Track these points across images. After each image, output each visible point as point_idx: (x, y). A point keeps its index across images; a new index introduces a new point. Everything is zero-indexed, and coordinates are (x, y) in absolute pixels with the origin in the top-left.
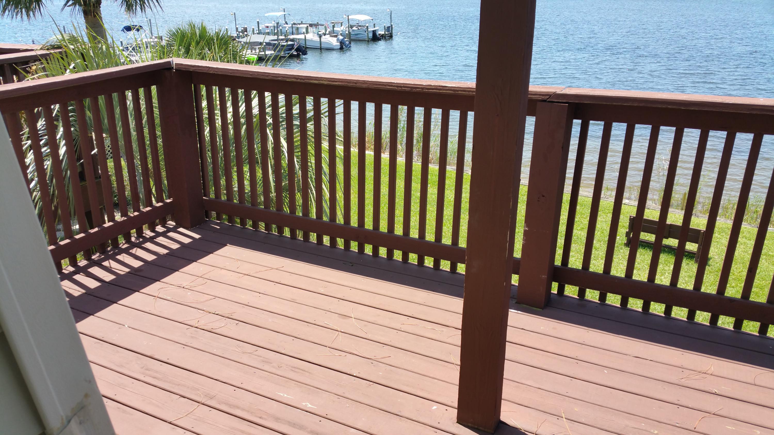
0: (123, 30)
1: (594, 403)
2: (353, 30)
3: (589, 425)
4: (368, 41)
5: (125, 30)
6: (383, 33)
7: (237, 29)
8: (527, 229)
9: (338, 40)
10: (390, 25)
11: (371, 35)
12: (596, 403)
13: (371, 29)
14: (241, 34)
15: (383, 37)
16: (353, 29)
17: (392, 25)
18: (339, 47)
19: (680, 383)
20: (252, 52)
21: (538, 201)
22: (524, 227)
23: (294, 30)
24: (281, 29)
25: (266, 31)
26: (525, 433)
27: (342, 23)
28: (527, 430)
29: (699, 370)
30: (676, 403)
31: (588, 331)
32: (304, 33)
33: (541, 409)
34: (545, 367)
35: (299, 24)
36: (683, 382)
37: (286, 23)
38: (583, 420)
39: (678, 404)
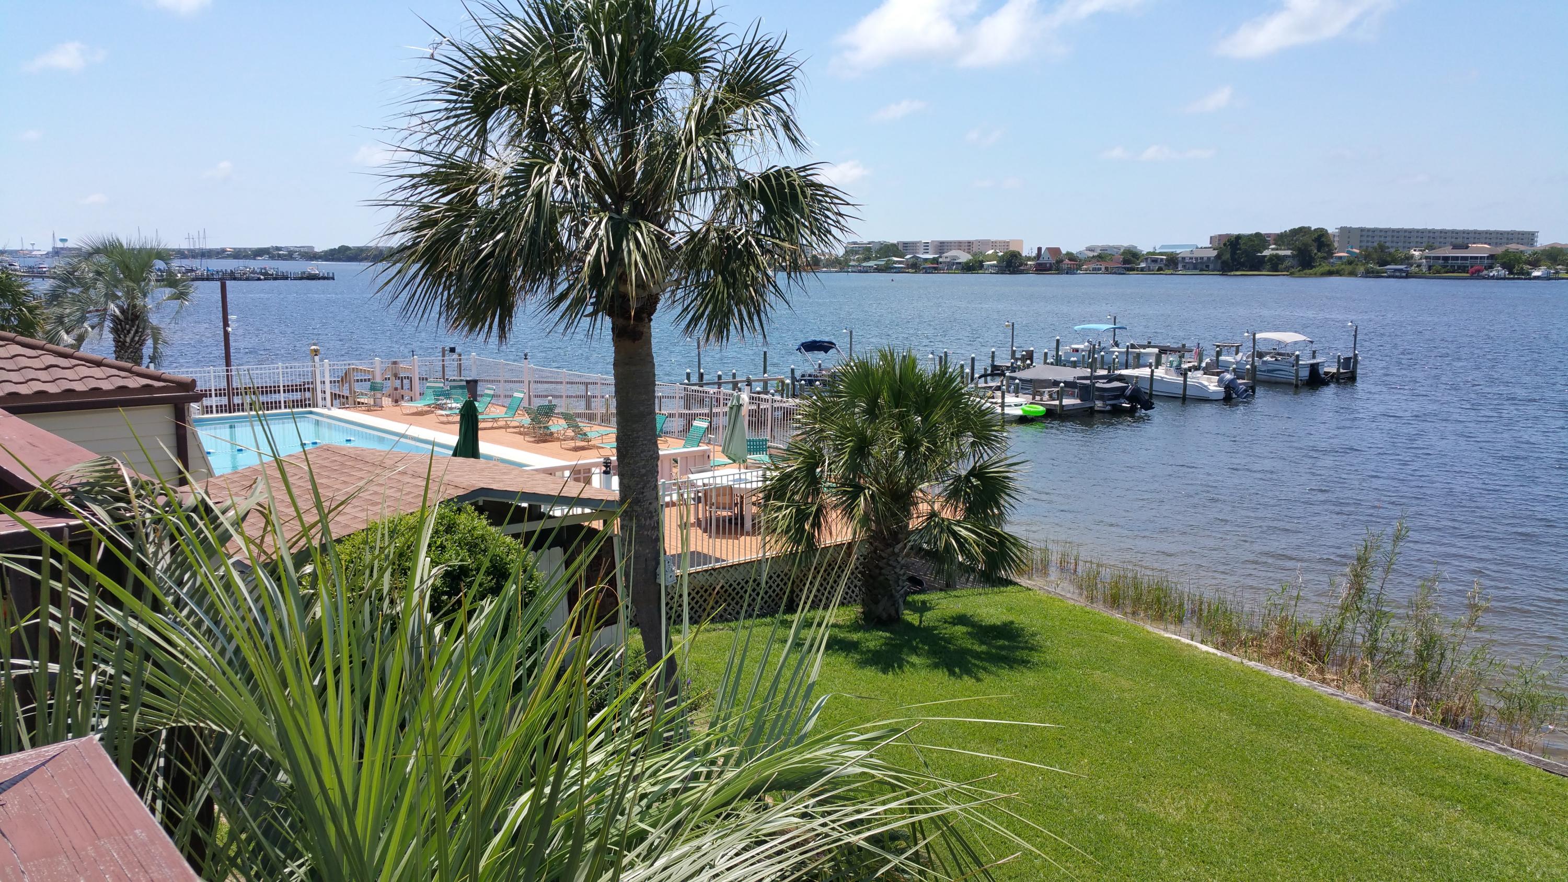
0: (799, 349)
2: (1265, 363)
4: (1297, 386)
5: (803, 350)
6: (1335, 371)
7: (1014, 352)
9: (1220, 382)
10: (1351, 355)
11: (1305, 374)
13: (1305, 361)
14: (1019, 363)
15: (1335, 378)
16: (1265, 359)
17: (1356, 355)
18: (1222, 396)
20: (1034, 398)
23: (1131, 358)
24: (1103, 356)
25: (1072, 359)
27: (1238, 347)
32: (1150, 366)
35: (1144, 347)
37: (1117, 345)
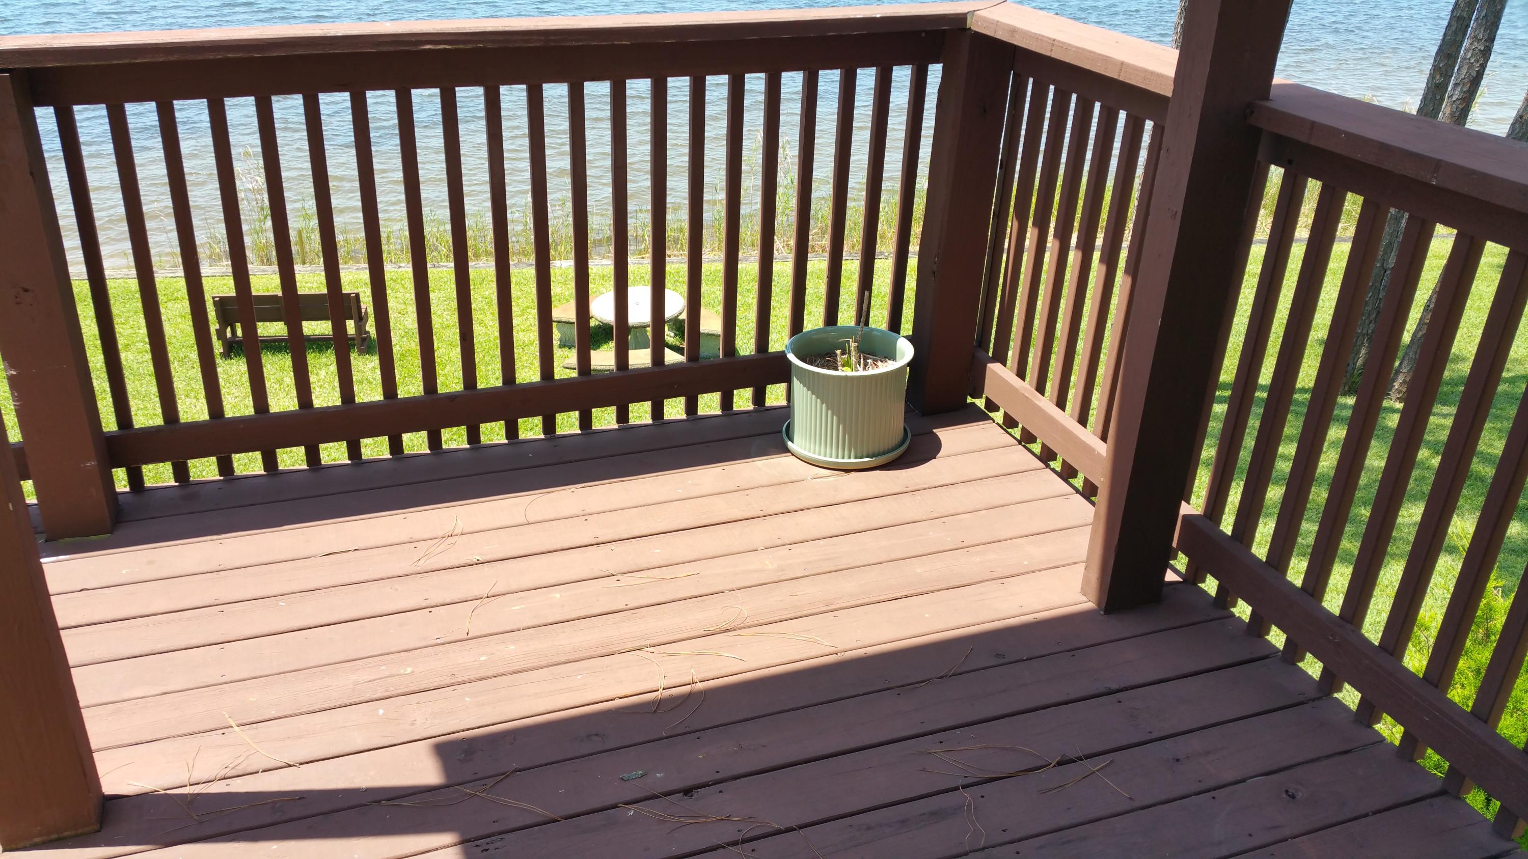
1: (283, 671)
3: (287, 717)
8: (14, 373)
12: (287, 669)
19: (419, 569)
21: (18, 303)
22: (6, 369)
26: (166, 794)
28: (169, 787)
29: (440, 534)
30: (424, 605)
31: (220, 541)
33: (182, 732)
34: (160, 647)
36: (424, 565)
38: (273, 713)
39: (428, 605)
